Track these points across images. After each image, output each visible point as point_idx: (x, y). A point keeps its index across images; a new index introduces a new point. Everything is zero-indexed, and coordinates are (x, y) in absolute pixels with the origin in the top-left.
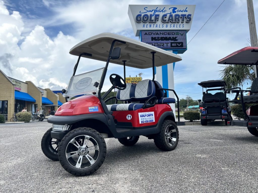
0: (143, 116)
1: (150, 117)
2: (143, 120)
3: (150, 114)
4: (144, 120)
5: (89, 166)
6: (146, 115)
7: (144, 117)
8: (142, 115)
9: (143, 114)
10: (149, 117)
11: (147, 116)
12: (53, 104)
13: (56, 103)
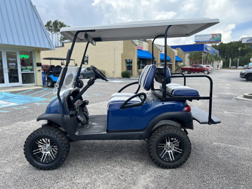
12: (171, 59)
13: (174, 59)
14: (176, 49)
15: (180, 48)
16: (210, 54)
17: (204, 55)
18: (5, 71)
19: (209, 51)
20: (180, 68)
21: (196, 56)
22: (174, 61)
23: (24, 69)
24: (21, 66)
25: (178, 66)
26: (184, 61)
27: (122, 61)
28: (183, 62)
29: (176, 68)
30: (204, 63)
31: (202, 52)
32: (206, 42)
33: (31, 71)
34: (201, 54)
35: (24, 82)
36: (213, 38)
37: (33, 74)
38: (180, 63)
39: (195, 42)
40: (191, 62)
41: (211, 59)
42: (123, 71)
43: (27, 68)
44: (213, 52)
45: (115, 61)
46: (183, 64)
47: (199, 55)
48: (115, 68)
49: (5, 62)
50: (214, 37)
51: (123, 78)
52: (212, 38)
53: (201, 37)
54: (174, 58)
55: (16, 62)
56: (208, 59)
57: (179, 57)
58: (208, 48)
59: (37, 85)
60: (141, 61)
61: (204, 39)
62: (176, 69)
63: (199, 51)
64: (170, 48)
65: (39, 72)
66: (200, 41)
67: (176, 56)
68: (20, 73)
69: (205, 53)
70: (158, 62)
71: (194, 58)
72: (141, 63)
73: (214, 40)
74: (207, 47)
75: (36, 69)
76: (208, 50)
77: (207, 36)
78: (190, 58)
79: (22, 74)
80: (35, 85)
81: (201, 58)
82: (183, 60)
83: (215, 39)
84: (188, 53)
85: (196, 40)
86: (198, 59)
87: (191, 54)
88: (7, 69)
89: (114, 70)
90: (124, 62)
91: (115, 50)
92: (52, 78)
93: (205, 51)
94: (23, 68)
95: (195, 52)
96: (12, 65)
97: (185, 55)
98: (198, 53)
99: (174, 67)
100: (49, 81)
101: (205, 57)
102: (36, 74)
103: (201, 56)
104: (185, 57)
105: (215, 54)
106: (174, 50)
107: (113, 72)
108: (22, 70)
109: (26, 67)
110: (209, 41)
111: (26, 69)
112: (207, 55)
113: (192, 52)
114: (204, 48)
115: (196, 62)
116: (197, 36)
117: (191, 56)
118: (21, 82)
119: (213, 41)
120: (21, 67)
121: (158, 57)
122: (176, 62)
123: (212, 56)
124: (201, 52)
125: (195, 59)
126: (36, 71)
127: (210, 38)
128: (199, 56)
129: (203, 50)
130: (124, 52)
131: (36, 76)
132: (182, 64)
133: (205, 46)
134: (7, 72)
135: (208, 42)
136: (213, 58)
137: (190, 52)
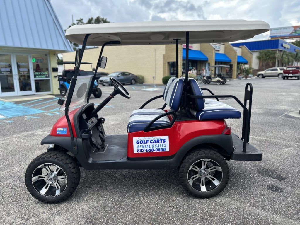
0: (141, 142)
1: (157, 144)
2: (142, 149)
3: (159, 139)
4: (144, 148)
5: (54, 196)
6: (149, 141)
7: (144, 143)
8: (140, 140)
9: (143, 140)
10: (155, 144)
11: (151, 143)
12: (231, 61)
13: (235, 60)
14: (240, 47)
15: (245, 46)
16: (287, 53)
17: (278, 55)
18: (15, 78)
19: (287, 48)
20: (243, 72)
21: (268, 56)
22: (235, 63)
23: (38, 75)
24: (34, 71)
25: (240, 69)
26: (251, 62)
27: (164, 64)
28: (248, 63)
29: (237, 71)
30: (280, 65)
31: (276, 50)
32: (284, 38)
33: (46, 77)
34: (275, 53)
35: (38, 90)
36: (295, 32)
37: (49, 80)
38: (244, 65)
39: (270, 37)
40: (261, 64)
41: (288, 59)
42: (165, 76)
43: (42, 74)
44: (294, 50)
45: (155, 64)
46: (249, 66)
47: (271, 54)
48: (155, 72)
49: (15, 67)
50: (296, 30)
51: (164, 85)
52: (293, 31)
53: (279, 30)
54: (235, 58)
55: (28, 67)
56: (284, 59)
57: (244, 57)
58: (285, 44)
59: (53, 93)
60: (190, 63)
61: (283, 33)
62: (239, 72)
63: (272, 48)
64: (231, 45)
65: (55, 78)
66: (277, 36)
67: (238, 56)
68: (33, 79)
69: (281, 51)
70: (212, 64)
71: (265, 58)
72: (190, 65)
73: (297, 35)
74: (283, 44)
75: (51, 75)
76: (285, 48)
77: (286, 29)
78: (259, 58)
79: (35, 80)
80: (51, 93)
81: (274, 58)
82: (248, 62)
83: (298, 32)
84: (257, 51)
85: (272, 34)
86: (270, 60)
87: (261, 53)
88: (17, 75)
89: (154, 75)
90: (167, 65)
91: (155, 50)
92: (66, 86)
93: (280, 48)
94: (36, 73)
95: (266, 50)
96: (23, 71)
97: (251, 55)
98: (271, 52)
99: (235, 71)
100: (63, 89)
101: (280, 57)
102: (52, 81)
103: (275, 55)
104: (251, 58)
105: (295, 53)
106: (235, 48)
107: (154, 78)
108: (35, 76)
109: (40, 73)
110: (289, 35)
111: (40, 75)
112: (283, 55)
113: (262, 51)
114: (280, 45)
115: (267, 63)
116: (273, 30)
117: (261, 56)
118: (34, 91)
119: (295, 35)
120: (34, 73)
121: (212, 57)
122: (239, 63)
123: (289, 56)
124: (274, 50)
125: (267, 59)
126: (51, 77)
127: (291, 32)
128: (271, 56)
129: (277, 47)
130: (166, 52)
131: (52, 83)
132: (247, 66)
133: (280, 43)
134: (17, 79)
135: (288, 37)
136: (291, 58)
137: (259, 50)
